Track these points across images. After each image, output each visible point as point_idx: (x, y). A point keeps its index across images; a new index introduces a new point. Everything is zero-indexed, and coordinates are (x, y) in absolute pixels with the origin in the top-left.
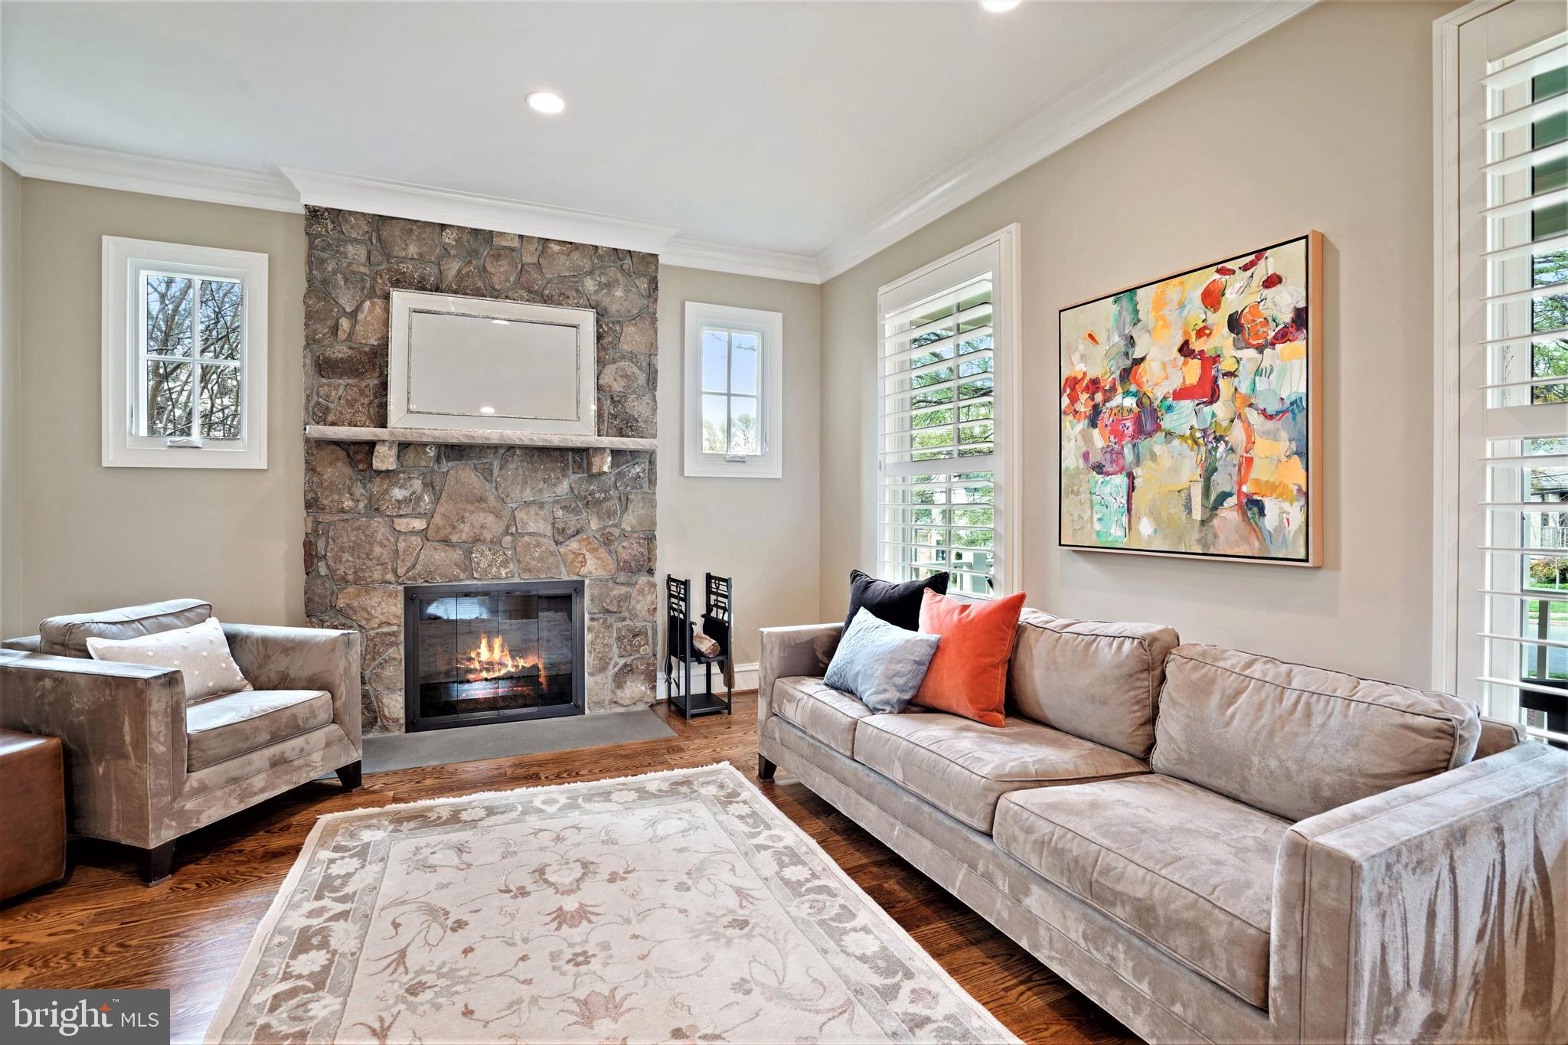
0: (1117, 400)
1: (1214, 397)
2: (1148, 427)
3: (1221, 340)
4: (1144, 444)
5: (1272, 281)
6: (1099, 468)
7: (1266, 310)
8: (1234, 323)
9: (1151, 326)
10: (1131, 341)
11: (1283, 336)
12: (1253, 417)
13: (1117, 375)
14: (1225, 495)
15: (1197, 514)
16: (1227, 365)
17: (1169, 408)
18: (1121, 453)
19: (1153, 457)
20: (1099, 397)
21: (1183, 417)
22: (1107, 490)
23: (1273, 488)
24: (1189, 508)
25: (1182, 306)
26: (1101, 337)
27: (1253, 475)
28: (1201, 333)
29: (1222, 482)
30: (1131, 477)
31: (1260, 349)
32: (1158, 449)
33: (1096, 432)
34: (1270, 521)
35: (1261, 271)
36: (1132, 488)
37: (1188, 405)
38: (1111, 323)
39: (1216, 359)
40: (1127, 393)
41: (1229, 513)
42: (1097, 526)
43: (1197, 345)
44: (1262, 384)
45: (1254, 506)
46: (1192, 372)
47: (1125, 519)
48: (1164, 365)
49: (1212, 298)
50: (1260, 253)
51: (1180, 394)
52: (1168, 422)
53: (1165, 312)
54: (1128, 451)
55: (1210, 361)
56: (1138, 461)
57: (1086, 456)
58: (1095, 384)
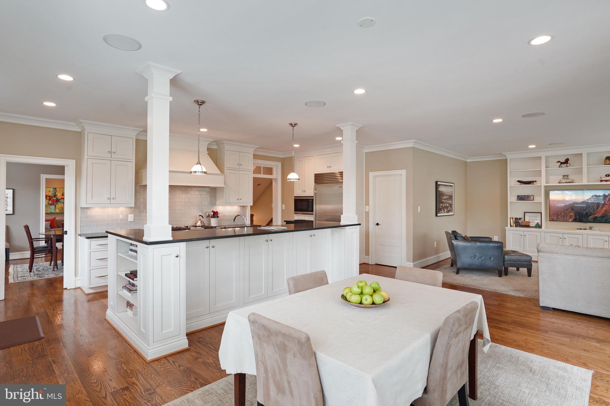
0: (53, 198)
4: (57, 203)
6: (51, 205)
9: (58, 192)
10: (55, 193)
17: (60, 200)
18: (54, 203)
19: (58, 204)
20: (51, 198)
21: (62, 201)
22: (52, 207)
26: (51, 191)
32: (59, 203)
33: (50, 201)
36: (55, 207)
47: (54, 210)
56: (56, 204)
57: (48, 204)
58: (50, 196)
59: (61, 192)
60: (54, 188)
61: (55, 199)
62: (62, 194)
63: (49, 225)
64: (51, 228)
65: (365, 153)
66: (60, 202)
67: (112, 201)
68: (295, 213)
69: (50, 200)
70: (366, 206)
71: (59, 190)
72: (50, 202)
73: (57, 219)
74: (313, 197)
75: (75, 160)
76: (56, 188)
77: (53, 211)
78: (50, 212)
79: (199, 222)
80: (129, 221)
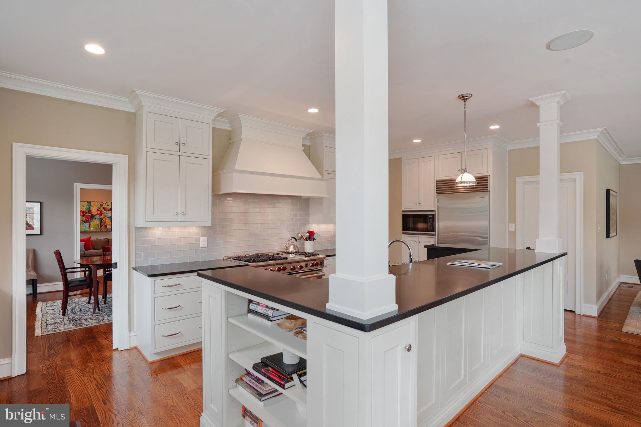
0: (88, 214)
1: (101, 215)
2: (93, 217)
3: (102, 210)
4: (92, 220)
5: (108, 205)
6: (84, 222)
7: (108, 208)
8: (104, 208)
9: (93, 206)
10: (90, 208)
11: (109, 210)
12: (106, 218)
13: (88, 211)
14: (103, 225)
15: (99, 227)
16: (103, 212)
17: (96, 216)
19: (93, 221)
20: (84, 213)
21: (98, 217)
22: (86, 225)
23: (108, 224)
24: (98, 226)
25: (97, 205)
26: (85, 206)
27: (106, 223)
28: (100, 209)
29: (102, 224)
30: (90, 223)
31: (107, 211)
32: (94, 220)
34: (108, 227)
35: (107, 204)
36: (90, 224)
37: (98, 216)
38: (86, 205)
39: (102, 211)
40: (89, 213)
41: (103, 227)
42: (84, 229)
43: (99, 210)
44: (107, 215)
45: (106, 226)
46: (99, 212)
47: (89, 228)
48: (95, 211)
49: (101, 205)
50: (107, 202)
51: (97, 214)
52: (95, 217)
53: (95, 205)
54: (89, 220)
55: (101, 212)
56: (91, 221)
57: (82, 220)
58: (84, 212)
59: (96, 206)
60: (88, 202)
61: (89, 214)
62: (97, 209)
63: (84, 246)
64: (86, 250)
65: (509, 151)
66: (96, 219)
67: (182, 218)
68: (404, 233)
69: (83, 216)
70: (510, 224)
71: (94, 204)
72: (84, 218)
73: (92, 238)
74: (433, 211)
75: (127, 156)
76: (90, 202)
77: (87, 229)
78: (83, 231)
79: (291, 246)
80: (201, 246)
